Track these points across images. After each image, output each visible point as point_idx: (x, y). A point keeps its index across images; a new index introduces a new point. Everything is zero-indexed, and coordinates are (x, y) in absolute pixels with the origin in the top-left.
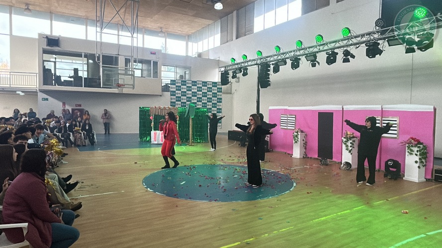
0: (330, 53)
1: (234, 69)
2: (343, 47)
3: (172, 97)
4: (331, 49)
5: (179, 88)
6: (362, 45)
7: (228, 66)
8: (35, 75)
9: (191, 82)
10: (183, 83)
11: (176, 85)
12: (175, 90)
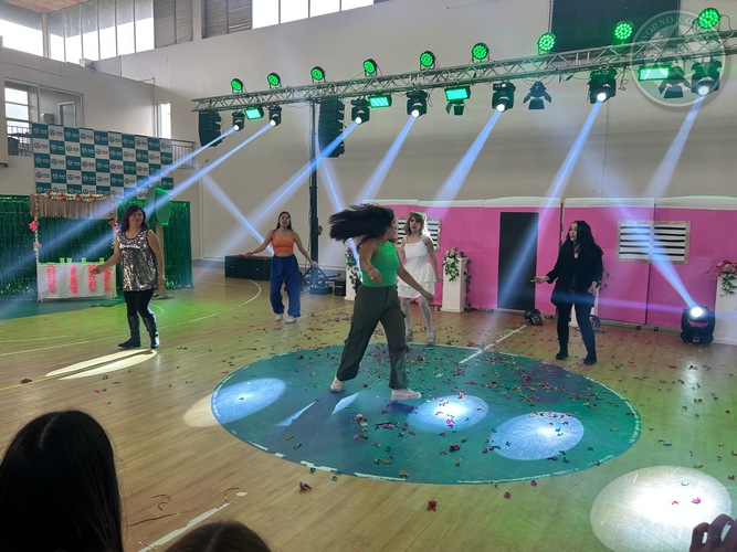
0: (504, 85)
1: (237, 107)
2: (532, 75)
3: (39, 170)
4: (502, 79)
5: (58, 148)
6: (577, 75)
7: (218, 99)
9: (92, 133)
10: (68, 134)
11: (51, 138)
12: (47, 151)
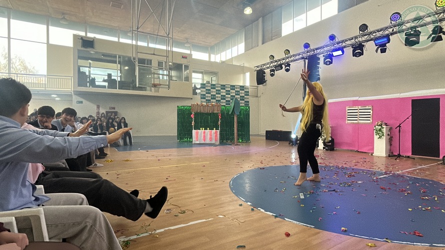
1: (272, 67)
3: (202, 100)
5: (208, 92)
8: (70, 78)
9: (220, 86)
10: (212, 86)
11: (206, 88)
12: (205, 93)
